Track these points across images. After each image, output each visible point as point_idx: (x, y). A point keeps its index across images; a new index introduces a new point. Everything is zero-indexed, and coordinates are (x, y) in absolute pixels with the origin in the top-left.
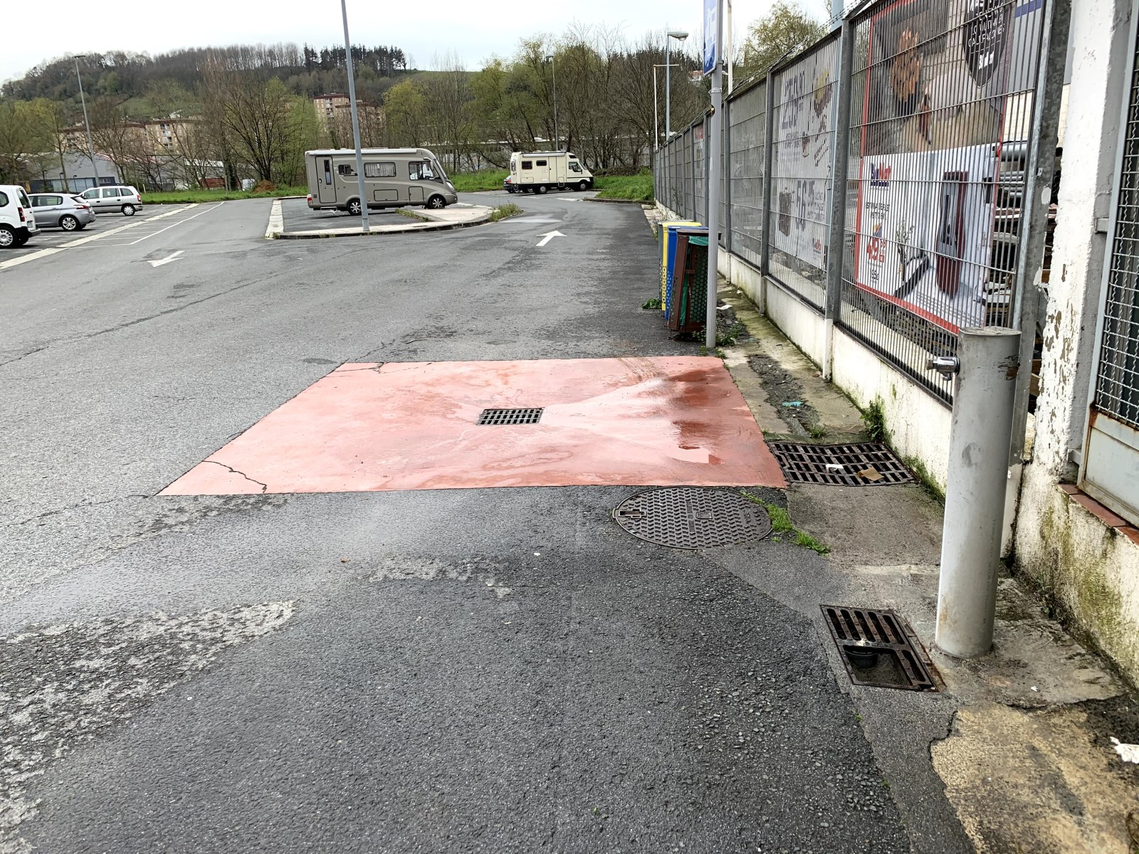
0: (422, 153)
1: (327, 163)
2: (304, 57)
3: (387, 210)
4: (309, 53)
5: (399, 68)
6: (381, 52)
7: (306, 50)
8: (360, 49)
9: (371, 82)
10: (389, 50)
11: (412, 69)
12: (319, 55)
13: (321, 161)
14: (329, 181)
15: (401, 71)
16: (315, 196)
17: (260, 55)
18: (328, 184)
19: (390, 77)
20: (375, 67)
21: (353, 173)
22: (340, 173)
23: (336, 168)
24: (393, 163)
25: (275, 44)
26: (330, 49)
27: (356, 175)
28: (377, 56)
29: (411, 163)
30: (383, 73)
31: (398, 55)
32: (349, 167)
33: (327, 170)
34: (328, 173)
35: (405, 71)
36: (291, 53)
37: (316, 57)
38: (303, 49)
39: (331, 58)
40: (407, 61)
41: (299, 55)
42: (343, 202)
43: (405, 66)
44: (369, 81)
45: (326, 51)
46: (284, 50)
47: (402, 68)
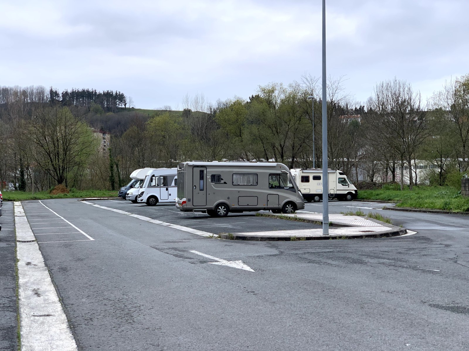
0: (281, 167)
1: (202, 172)
2: (49, 96)
3: (245, 213)
4: (54, 94)
5: (120, 106)
6: (108, 95)
7: (51, 91)
8: (93, 92)
9: (99, 115)
10: (114, 93)
11: (131, 107)
12: (61, 95)
13: (197, 171)
14: (202, 188)
15: (122, 108)
16: (189, 200)
17: (16, 93)
18: (201, 190)
19: (114, 112)
20: (103, 104)
21: (222, 181)
22: (212, 181)
23: (209, 177)
24: (256, 174)
25: (29, 86)
26: (70, 91)
27: (225, 183)
28: (104, 98)
29: (271, 175)
30: (109, 109)
31: (121, 98)
32: (219, 176)
33: (202, 178)
34: (202, 181)
35: (125, 109)
36: (40, 93)
37: (58, 96)
38: (49, 91)
39: (70, 98)
40: (127, 101)
41: (45, 95)
42: (212, 206)
43: (125, 105)
44: (98, 115)
45: (66, 93)
46: (34, 91)
47: (123, 106)
